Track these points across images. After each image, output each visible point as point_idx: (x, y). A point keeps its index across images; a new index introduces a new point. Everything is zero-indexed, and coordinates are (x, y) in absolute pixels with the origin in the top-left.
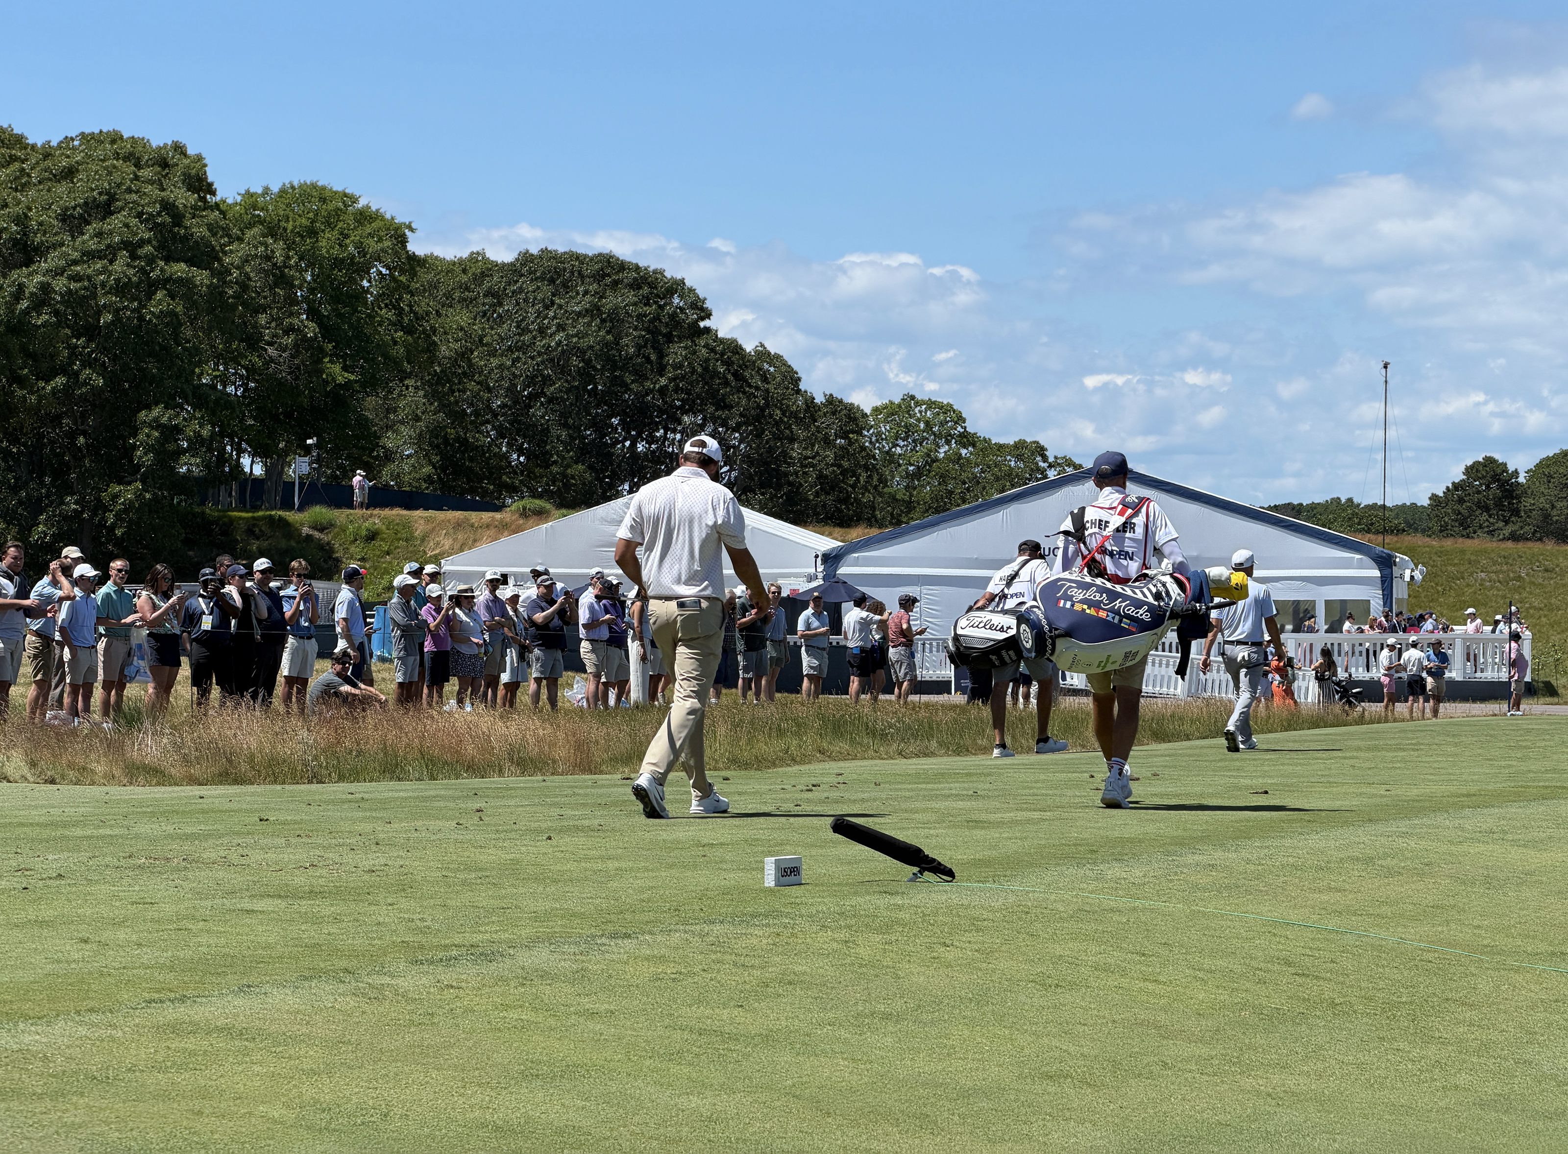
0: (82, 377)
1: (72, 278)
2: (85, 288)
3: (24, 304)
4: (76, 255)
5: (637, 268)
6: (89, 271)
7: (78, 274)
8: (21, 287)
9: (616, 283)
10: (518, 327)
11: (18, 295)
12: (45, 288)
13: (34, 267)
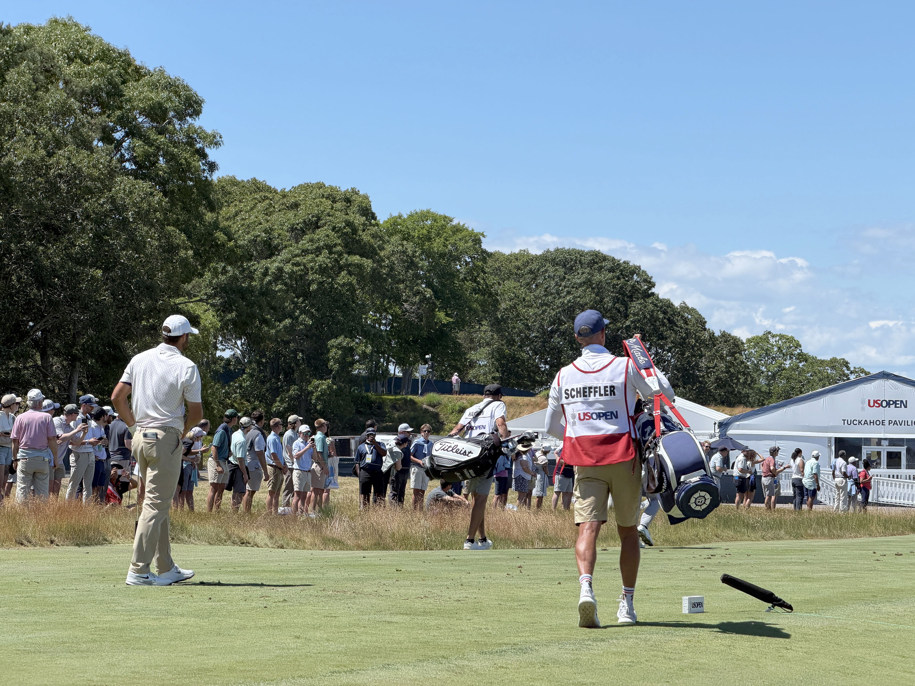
0: (301, 319)
1: (293, 264)
2: (302, 270)
3: (268, 278)
4: (297, 252)
5: (614, 259)
6: (304, 261)
7: (298, 262)
8: (267, 269)
9: (601, 268)
10: (545, 291)
11: (265, 274)
12: (280, 270)
13: (274, 258)
